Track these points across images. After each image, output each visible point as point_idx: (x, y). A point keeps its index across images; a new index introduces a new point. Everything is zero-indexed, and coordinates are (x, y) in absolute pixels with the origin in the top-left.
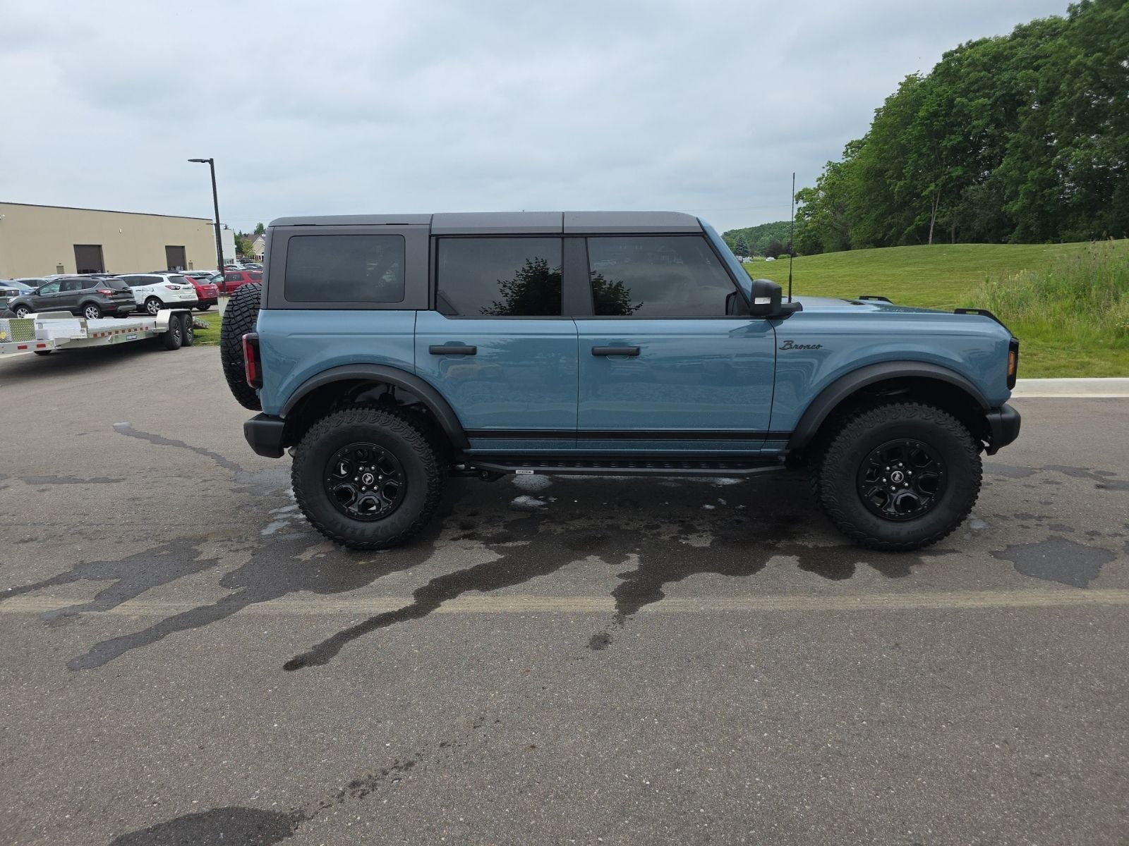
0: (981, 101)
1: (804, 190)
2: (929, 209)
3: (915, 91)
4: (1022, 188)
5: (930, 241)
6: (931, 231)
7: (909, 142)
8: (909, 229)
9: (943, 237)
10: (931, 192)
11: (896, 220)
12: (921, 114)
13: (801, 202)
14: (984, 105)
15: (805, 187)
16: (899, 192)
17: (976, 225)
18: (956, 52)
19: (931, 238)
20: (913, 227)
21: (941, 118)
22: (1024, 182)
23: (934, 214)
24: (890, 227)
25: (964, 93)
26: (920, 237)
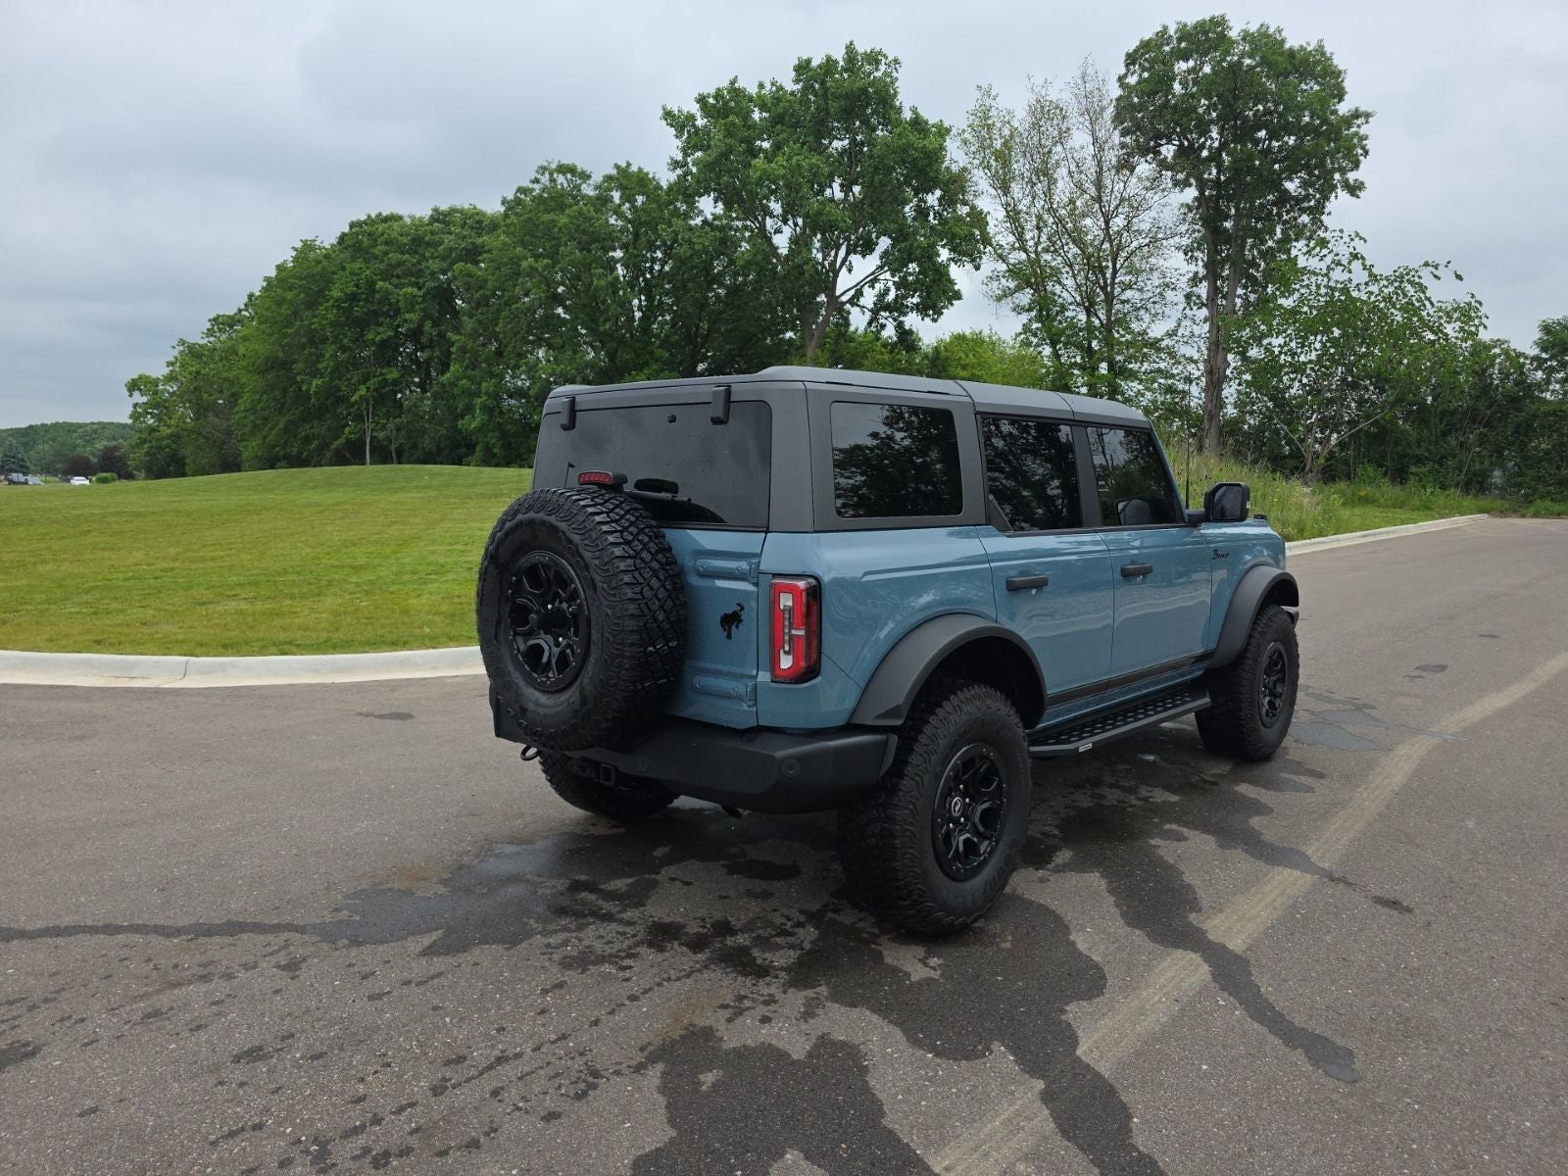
0: (409, 290)
1: (140, 377)
2: (359, 418)
3: (319, 262)
4: (478, 401)
5: (368, 461)
6: (368, 447)
7: (323, 328)
8: (337, 443)
9: (383, 456)
10: (361, 397)
11: (316, 431)
12: (336, 293)
13: (136, 394)
14: (414, 296)
15: (141, 373)
16: (316, 393)
17: (426, 442)
18: (365, 222)
19: (368, 456)
20: (342, 440)
21: (361, 303)
22: (478, 395)
23: (368, 426)
24: (307, 440)
25: (386, 276)
26: (352, 454)
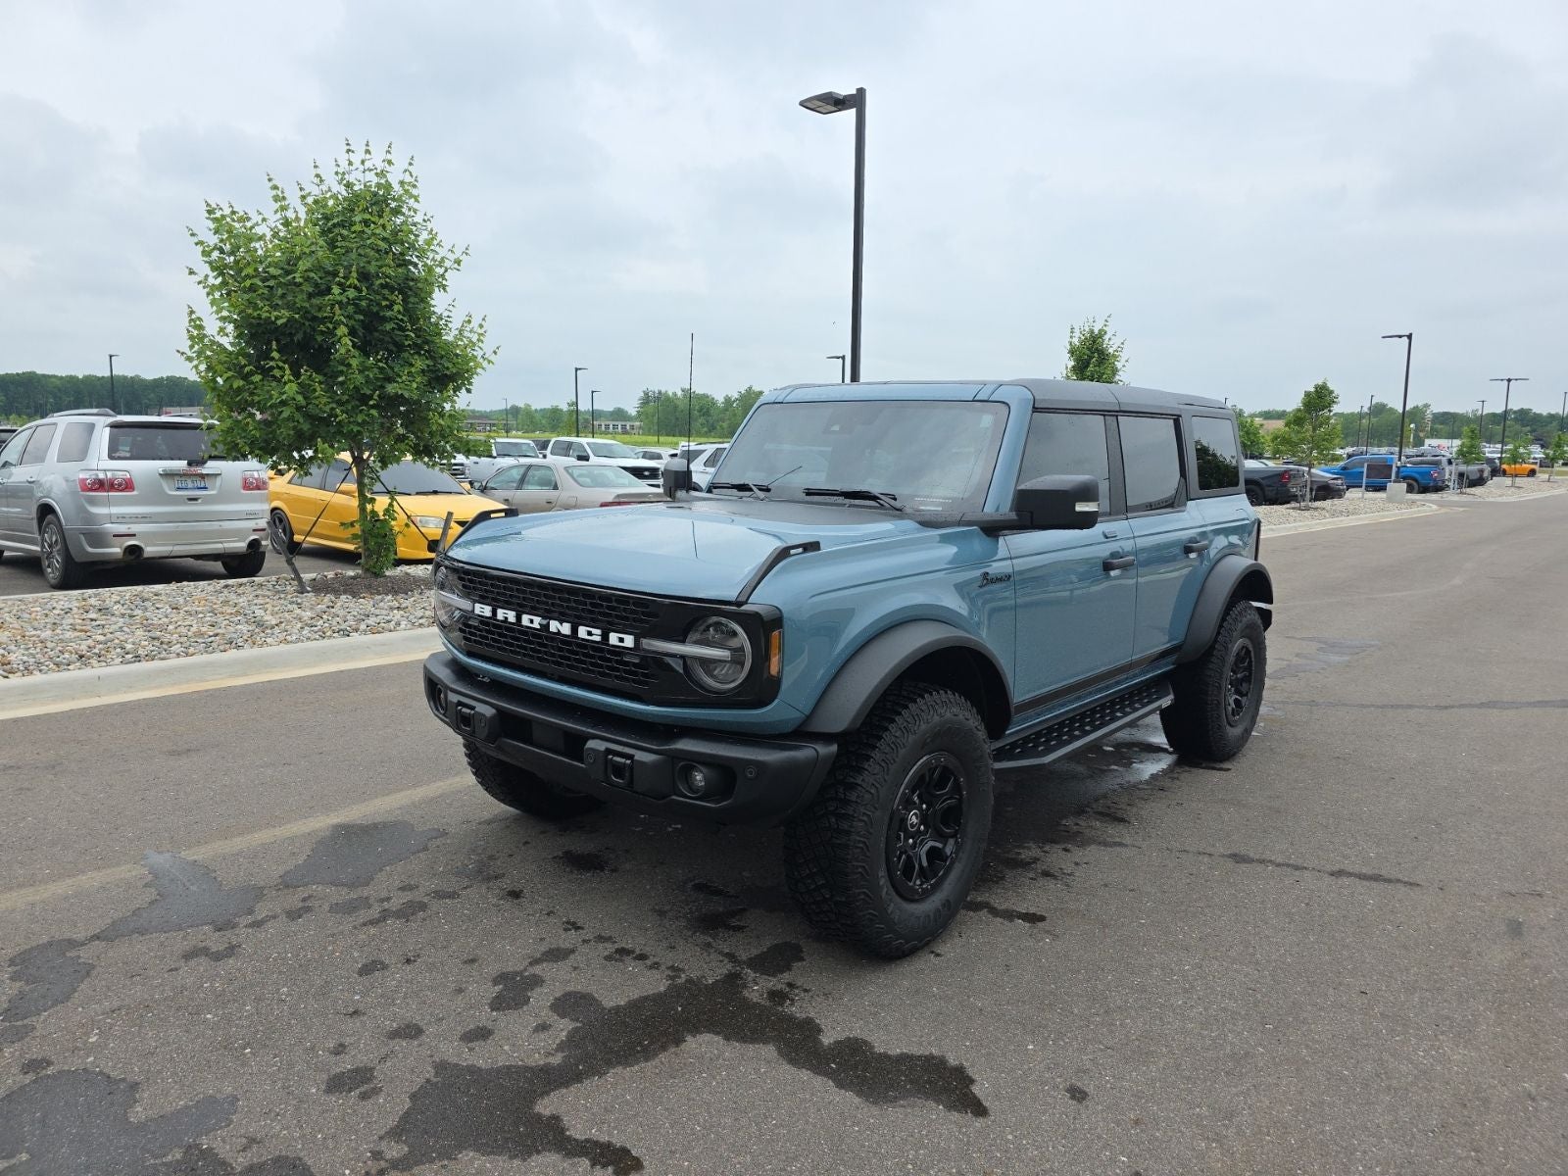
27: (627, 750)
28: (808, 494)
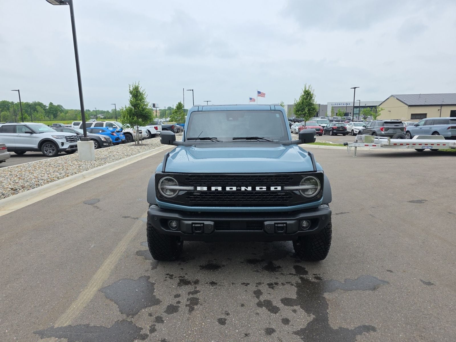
27: (282, 222)
28: (233, 139)
